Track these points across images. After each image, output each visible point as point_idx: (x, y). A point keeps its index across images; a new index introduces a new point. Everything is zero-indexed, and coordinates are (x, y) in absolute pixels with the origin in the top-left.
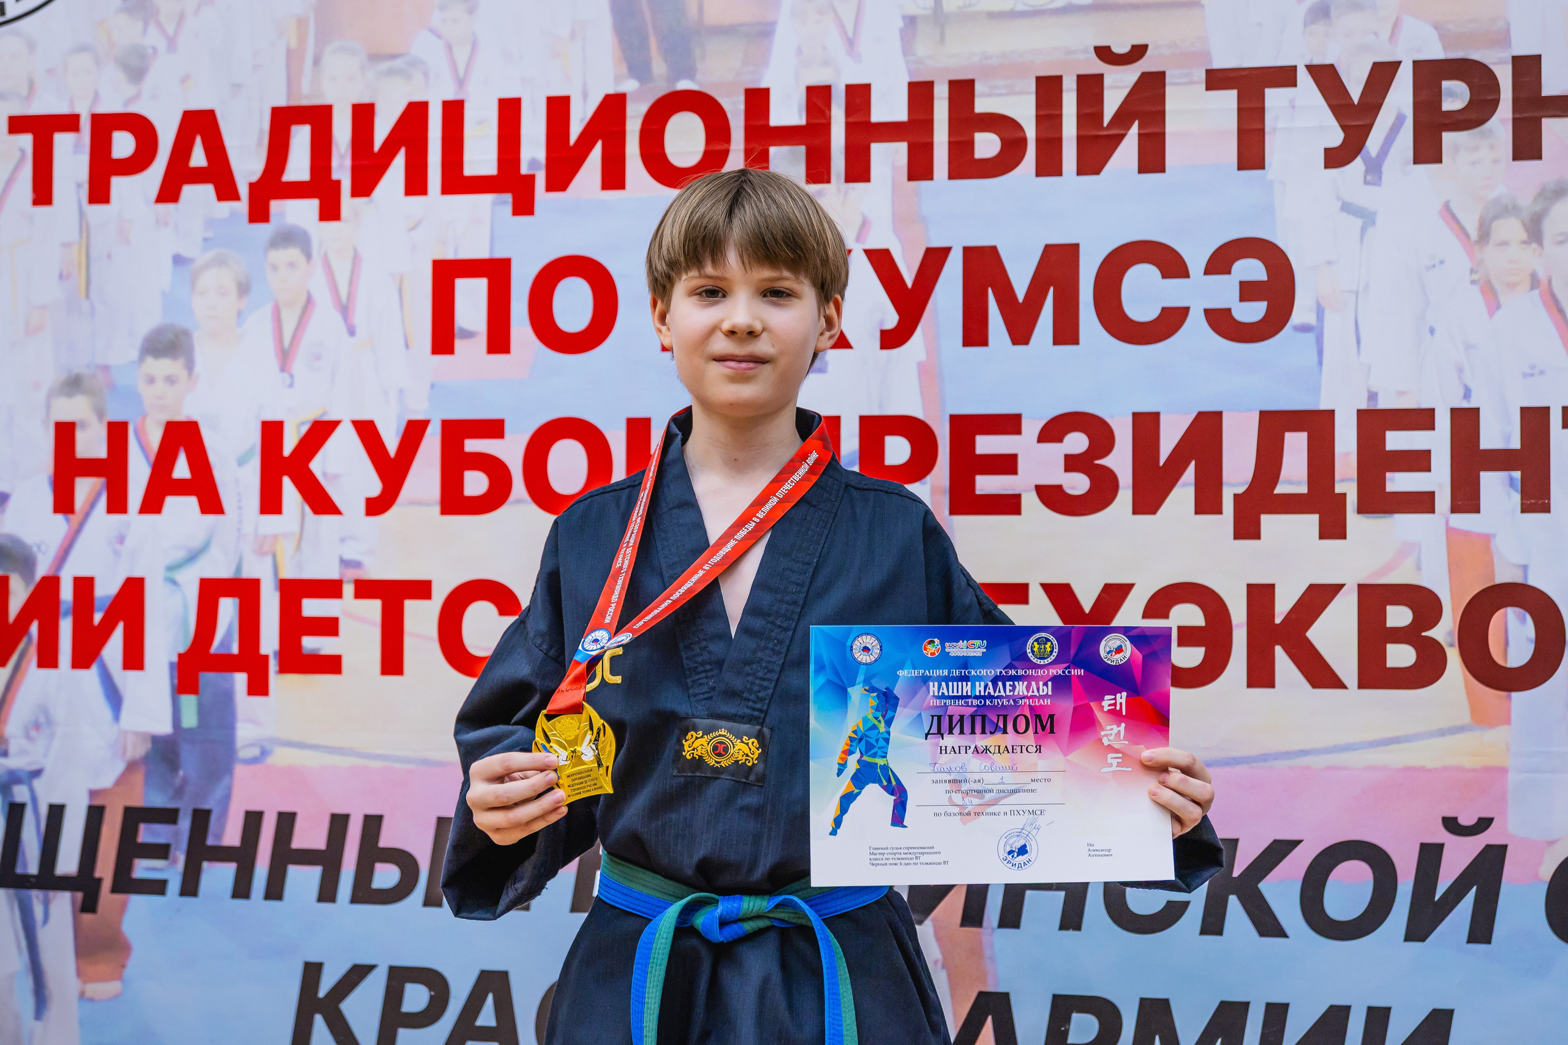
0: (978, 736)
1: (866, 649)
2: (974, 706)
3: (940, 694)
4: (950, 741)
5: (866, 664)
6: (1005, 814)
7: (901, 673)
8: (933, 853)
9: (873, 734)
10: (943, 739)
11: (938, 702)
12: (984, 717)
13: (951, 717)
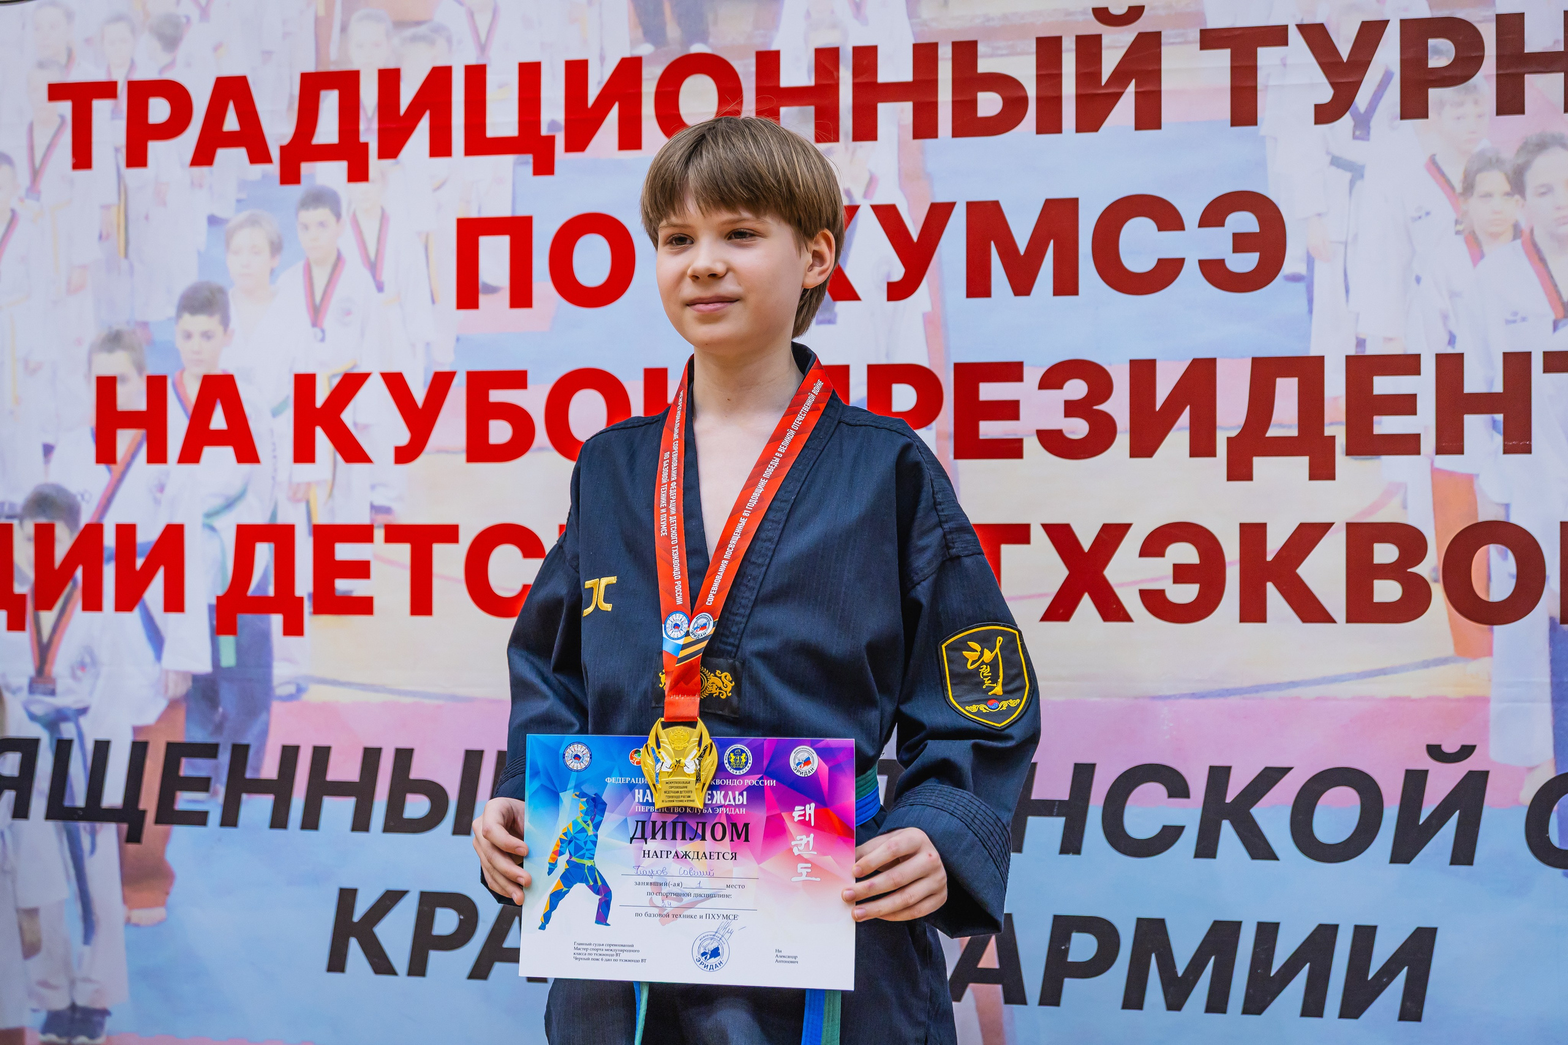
0: (679, 841)
1: (577, 757)
2: (676, 813)
3: (645, 801)
4: (653, 845)
5: (577, 771)
6: (701, 917)
7: (609, 780)
8: (633, 951)
9: (581, 836)
10: (646, 843)
11: (643, 809)
12: (684, 824)
13: (654, 823)
